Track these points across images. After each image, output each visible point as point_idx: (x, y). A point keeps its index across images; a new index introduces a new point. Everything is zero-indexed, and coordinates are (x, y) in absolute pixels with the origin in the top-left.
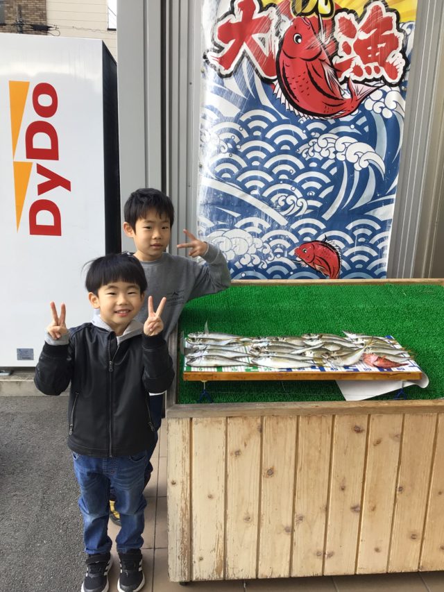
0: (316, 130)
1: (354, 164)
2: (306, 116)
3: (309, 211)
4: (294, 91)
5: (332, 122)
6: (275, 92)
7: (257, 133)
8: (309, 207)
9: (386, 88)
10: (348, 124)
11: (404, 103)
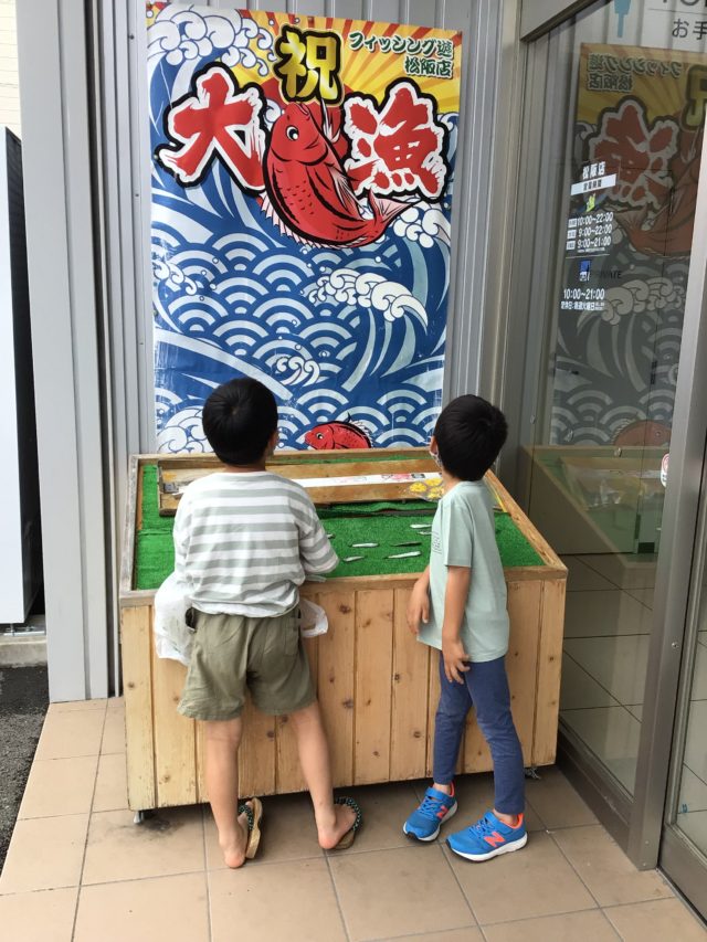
0: (326, 263)
1: (382, 312)
2: (311, 243)
3: (323, 379)
4: (291, 208)
5: (349, 252)
6: (264, 208)
7: (241, 267)
8: (323, 373)
9: (423, 206)
10: (372, 255)
11: (448, 227)
